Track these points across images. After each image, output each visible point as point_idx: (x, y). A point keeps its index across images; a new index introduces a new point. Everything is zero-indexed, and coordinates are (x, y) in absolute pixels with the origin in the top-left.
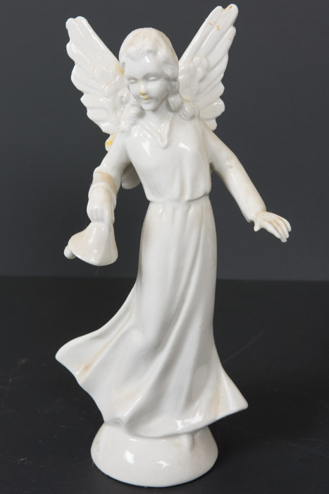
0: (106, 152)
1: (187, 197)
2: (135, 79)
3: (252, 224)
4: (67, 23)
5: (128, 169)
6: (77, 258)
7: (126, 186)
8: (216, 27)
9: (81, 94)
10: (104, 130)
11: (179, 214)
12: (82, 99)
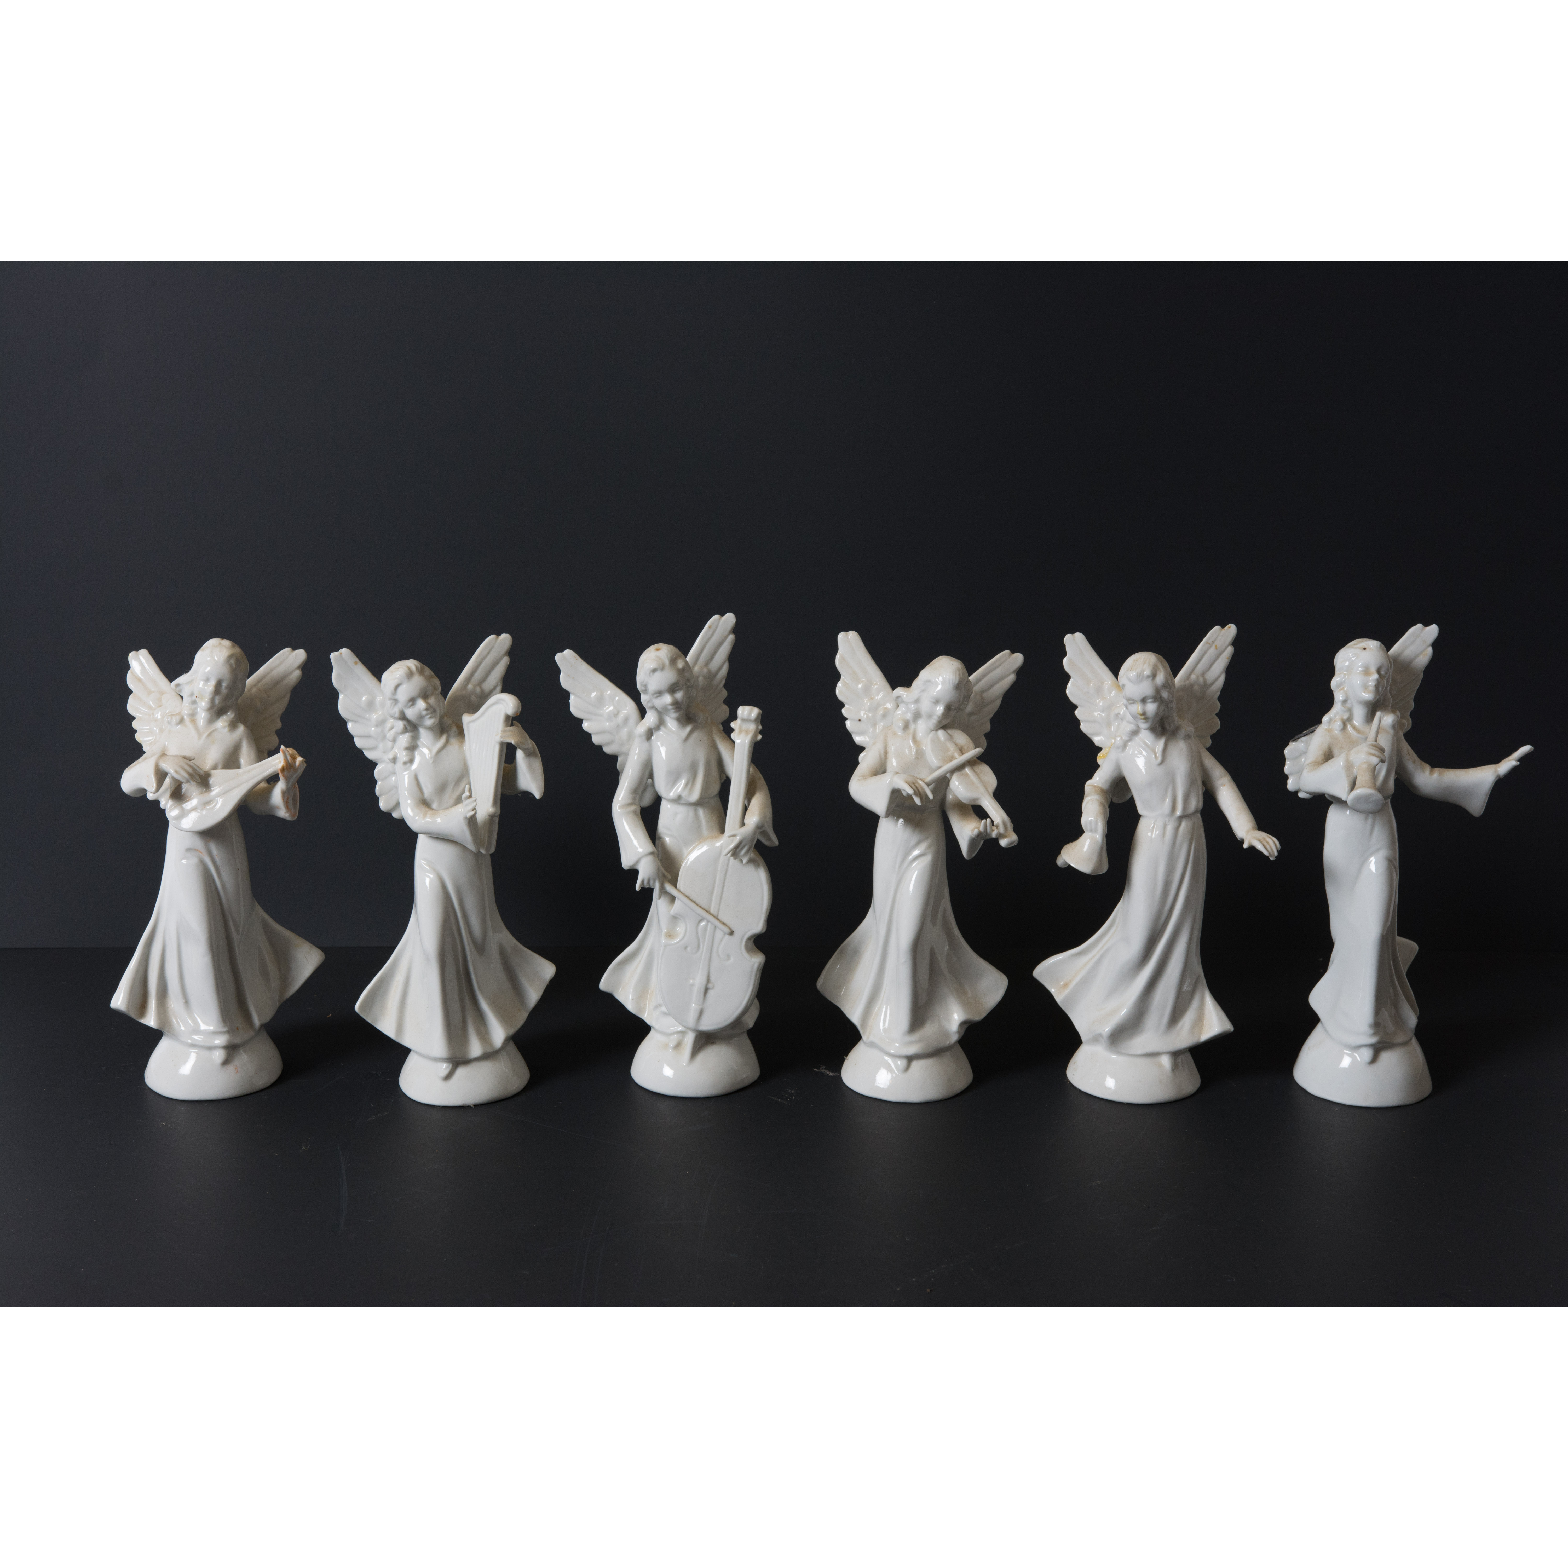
0: (1098, 766)
1: (1178, 813)
2: (1133, 700)
3: (1242, 842)
4: (1065, 638)
5: (1120, 785)
6: (1069, 866)
7: (1117, 801)
8: (1213, 647)
9: (1075, 707)
10: (1097, 744)
11: (1170, 829)
12: (1076, 712)
